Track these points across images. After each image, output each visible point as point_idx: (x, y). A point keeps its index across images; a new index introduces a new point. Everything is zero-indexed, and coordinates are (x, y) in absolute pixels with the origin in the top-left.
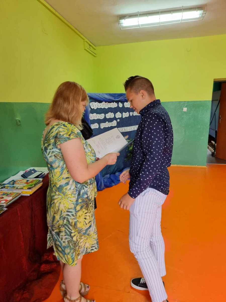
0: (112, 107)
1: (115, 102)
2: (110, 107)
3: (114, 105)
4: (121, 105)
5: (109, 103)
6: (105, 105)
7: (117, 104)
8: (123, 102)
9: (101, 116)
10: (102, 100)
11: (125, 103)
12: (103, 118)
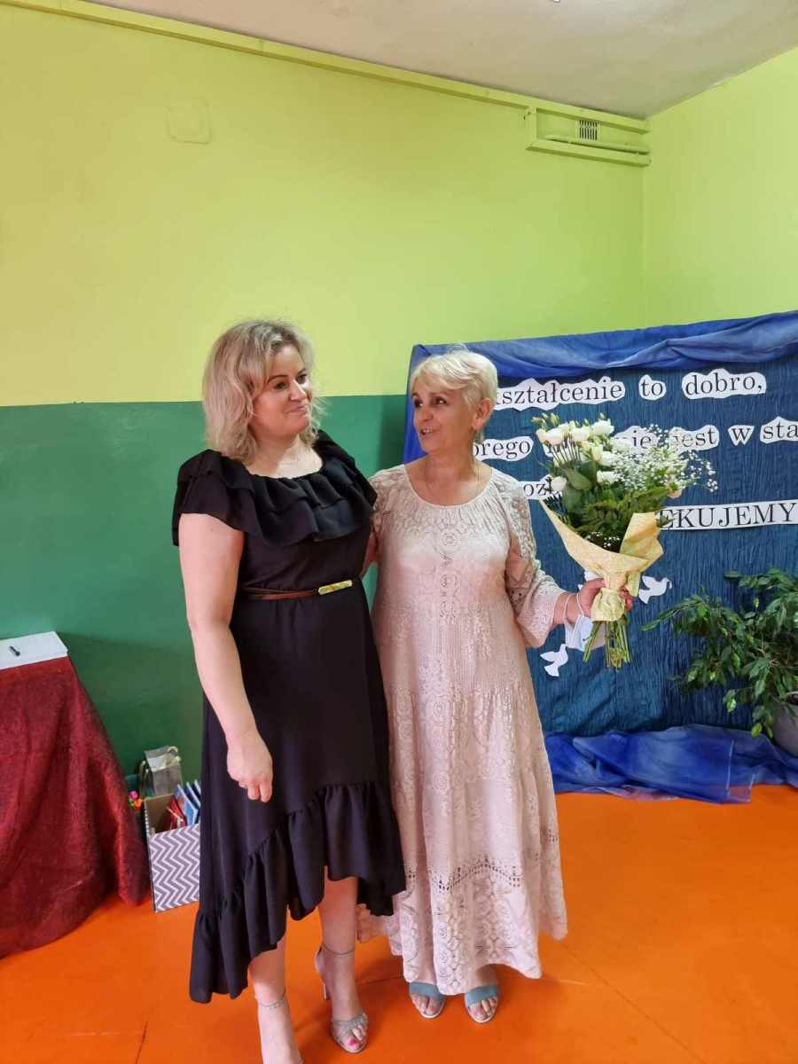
0: (584, 401)
1: (604, 378)
2: (572, 401)
3: (610, 390)
4: (652, 389)
5: (566, 386)
6: (534, 396)
7: (621, 384)
8: (670, 372)
11: (688, 379)
12: (521, 456)
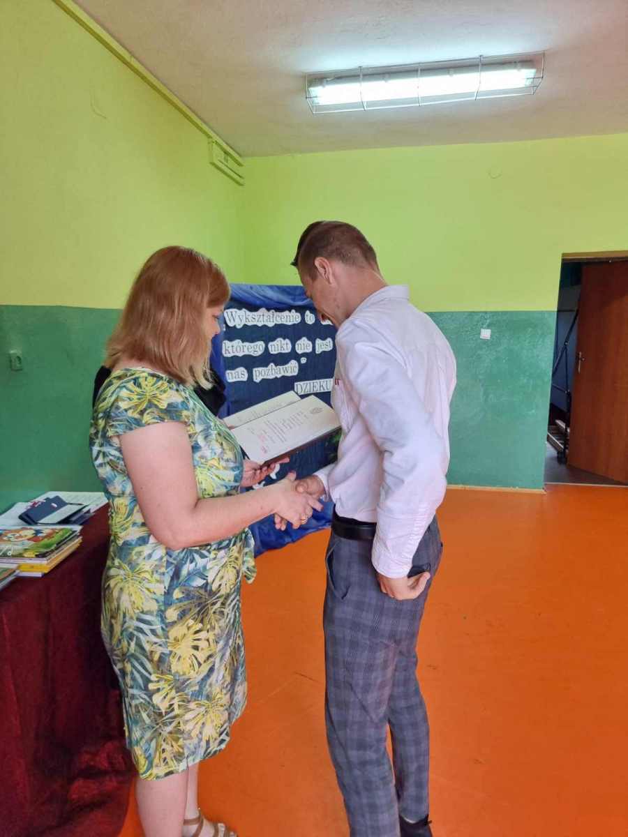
0: (285, 323)
1: (293, 311)
2: (280, 323)
3: (291, 318)
4: (310, 318)
5: (278, 313)
6: (265, 318)
7: (299, 314)
9: (256, 348)
10: (258, 302)
12: (260, 353)
